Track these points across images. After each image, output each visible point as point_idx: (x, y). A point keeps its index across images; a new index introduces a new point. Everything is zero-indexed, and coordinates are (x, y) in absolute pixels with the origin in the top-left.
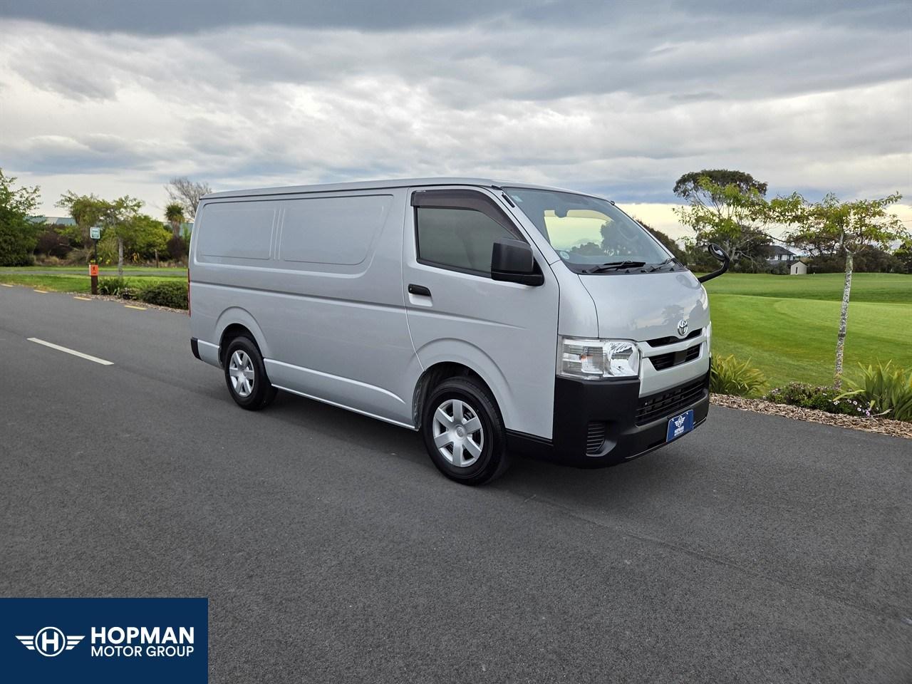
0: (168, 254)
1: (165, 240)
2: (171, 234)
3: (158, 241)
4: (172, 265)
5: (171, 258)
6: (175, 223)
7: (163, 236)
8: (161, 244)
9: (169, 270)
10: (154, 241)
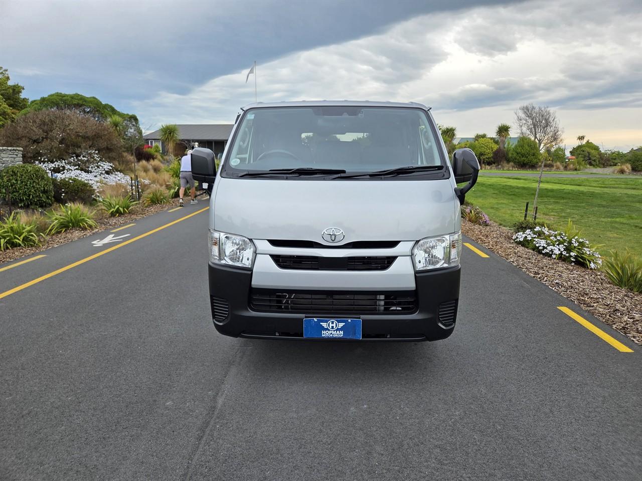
0: (493, 160)
1: (492, 151)
2: (498, 146)
3: (487, 151)
4: (493, 168)
5: (494, 163)
6: (502, 138)
7: (492, 148)
8: (489, 153)
9: (491, 171)
10: (484, 152)
